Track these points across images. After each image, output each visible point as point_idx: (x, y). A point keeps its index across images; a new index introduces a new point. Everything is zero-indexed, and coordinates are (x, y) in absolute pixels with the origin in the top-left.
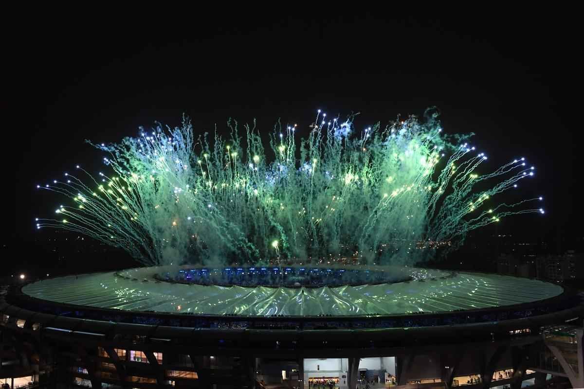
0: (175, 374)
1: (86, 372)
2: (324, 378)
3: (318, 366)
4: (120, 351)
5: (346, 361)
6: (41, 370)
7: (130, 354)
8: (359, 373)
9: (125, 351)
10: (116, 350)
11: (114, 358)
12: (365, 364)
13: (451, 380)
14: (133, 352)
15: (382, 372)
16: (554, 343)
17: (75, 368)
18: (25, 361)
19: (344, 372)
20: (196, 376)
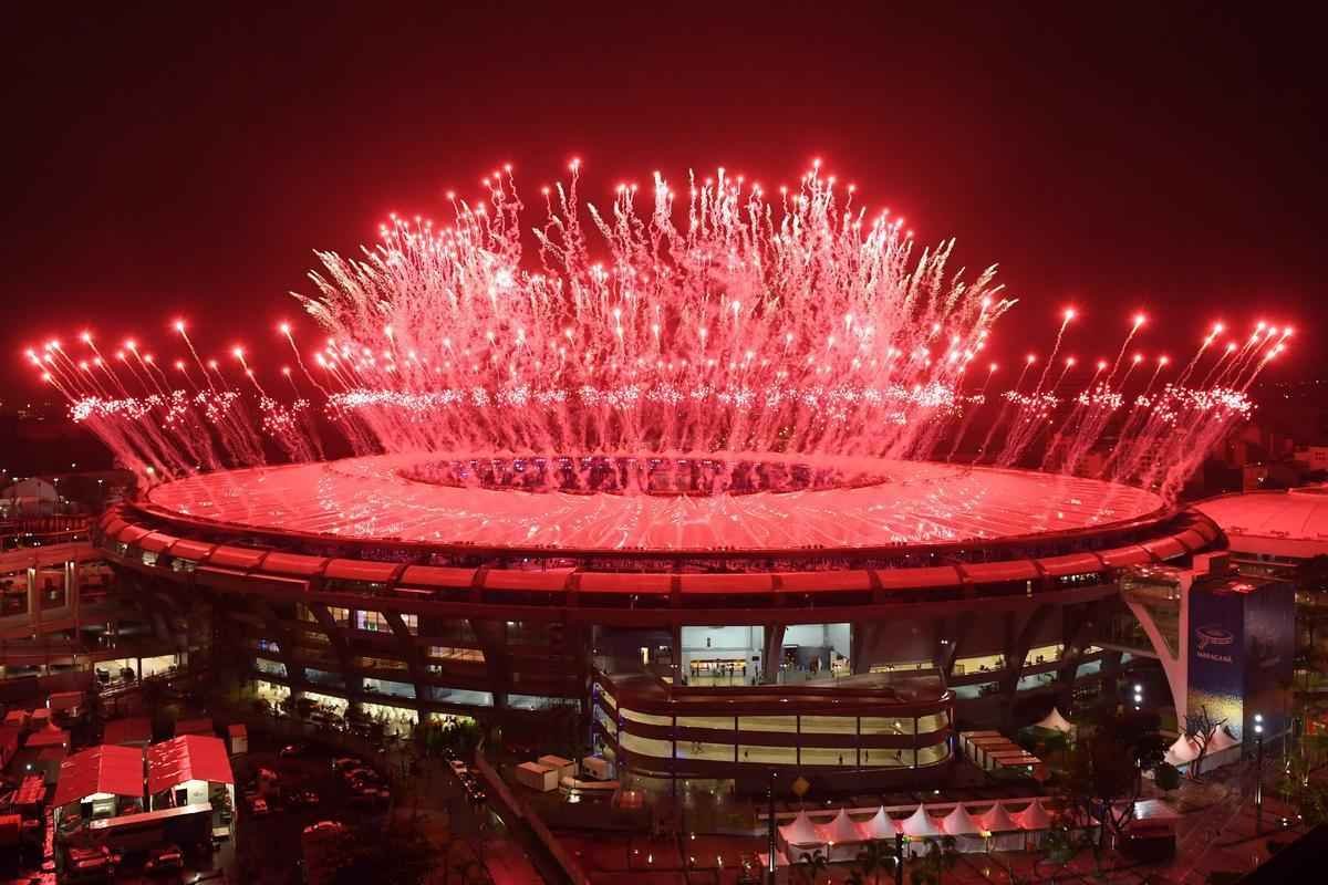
0: (441, 653)
1: (274, 648)
2: (718, 661)
3: (709, 639)
4: (337, 610)
5: (759, 631)
6: (191, 643)
7: (357, 617)
8: (783, 652)
9: (347, 612)
10: (330, 609)
11: (326, 623)
12: (795, 636)
13: (951, 666)
14: (362, 614)
15: (826, 651)
16: (1138, 598)
17: (254, 642)
18: (162, 627)
19: (756, 650)
20: (480, 657)
